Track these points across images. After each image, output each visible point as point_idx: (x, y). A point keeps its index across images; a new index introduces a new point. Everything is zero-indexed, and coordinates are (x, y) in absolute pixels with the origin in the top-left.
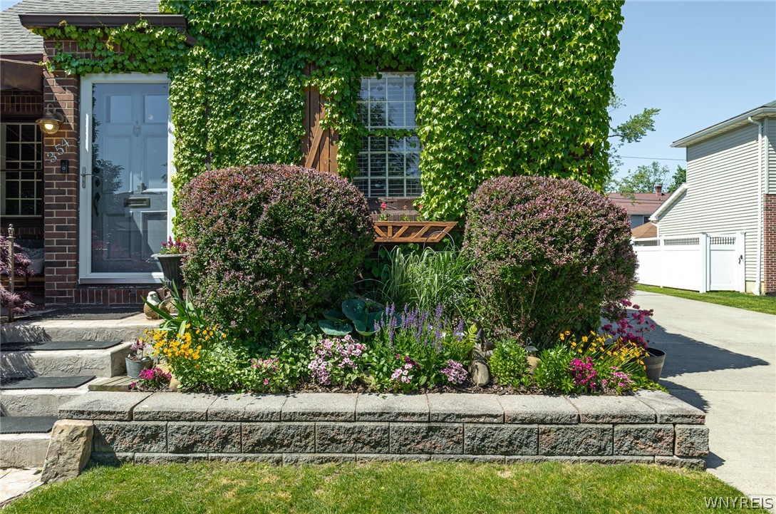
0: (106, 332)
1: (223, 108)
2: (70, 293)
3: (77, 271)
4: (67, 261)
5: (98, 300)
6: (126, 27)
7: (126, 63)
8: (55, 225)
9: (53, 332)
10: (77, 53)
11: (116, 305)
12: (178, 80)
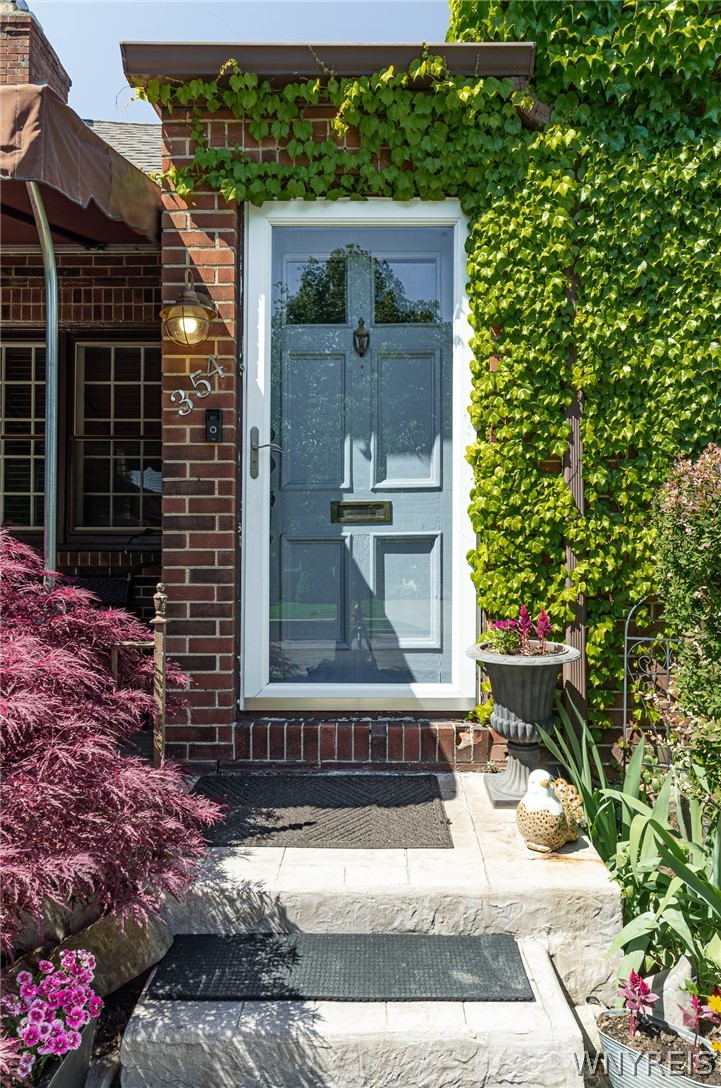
0: (461, 908)
1: (617, 281)
2: (225, 734)
3: (237, 681)
4: (218, 656)
5: (294, 752)
6: (387, 76)
7: (367, 170)
8: (187, 569)
9: (306, 907)
10: (242, 149)
11: (338, 767)
12: (500, 211)
